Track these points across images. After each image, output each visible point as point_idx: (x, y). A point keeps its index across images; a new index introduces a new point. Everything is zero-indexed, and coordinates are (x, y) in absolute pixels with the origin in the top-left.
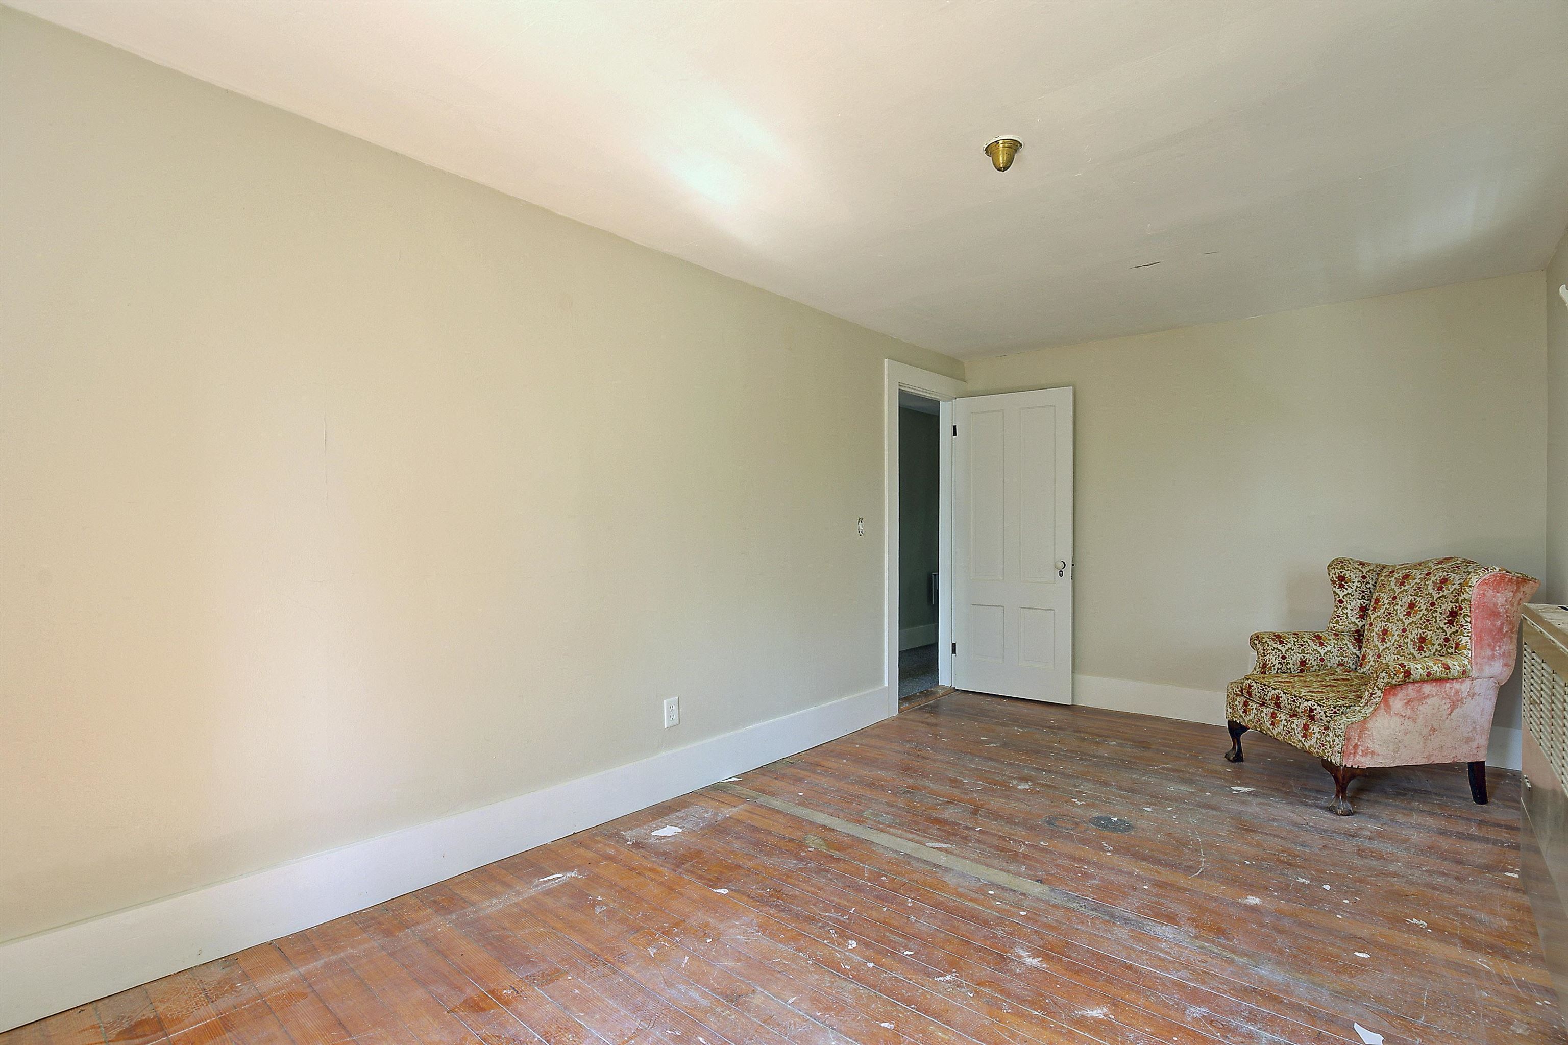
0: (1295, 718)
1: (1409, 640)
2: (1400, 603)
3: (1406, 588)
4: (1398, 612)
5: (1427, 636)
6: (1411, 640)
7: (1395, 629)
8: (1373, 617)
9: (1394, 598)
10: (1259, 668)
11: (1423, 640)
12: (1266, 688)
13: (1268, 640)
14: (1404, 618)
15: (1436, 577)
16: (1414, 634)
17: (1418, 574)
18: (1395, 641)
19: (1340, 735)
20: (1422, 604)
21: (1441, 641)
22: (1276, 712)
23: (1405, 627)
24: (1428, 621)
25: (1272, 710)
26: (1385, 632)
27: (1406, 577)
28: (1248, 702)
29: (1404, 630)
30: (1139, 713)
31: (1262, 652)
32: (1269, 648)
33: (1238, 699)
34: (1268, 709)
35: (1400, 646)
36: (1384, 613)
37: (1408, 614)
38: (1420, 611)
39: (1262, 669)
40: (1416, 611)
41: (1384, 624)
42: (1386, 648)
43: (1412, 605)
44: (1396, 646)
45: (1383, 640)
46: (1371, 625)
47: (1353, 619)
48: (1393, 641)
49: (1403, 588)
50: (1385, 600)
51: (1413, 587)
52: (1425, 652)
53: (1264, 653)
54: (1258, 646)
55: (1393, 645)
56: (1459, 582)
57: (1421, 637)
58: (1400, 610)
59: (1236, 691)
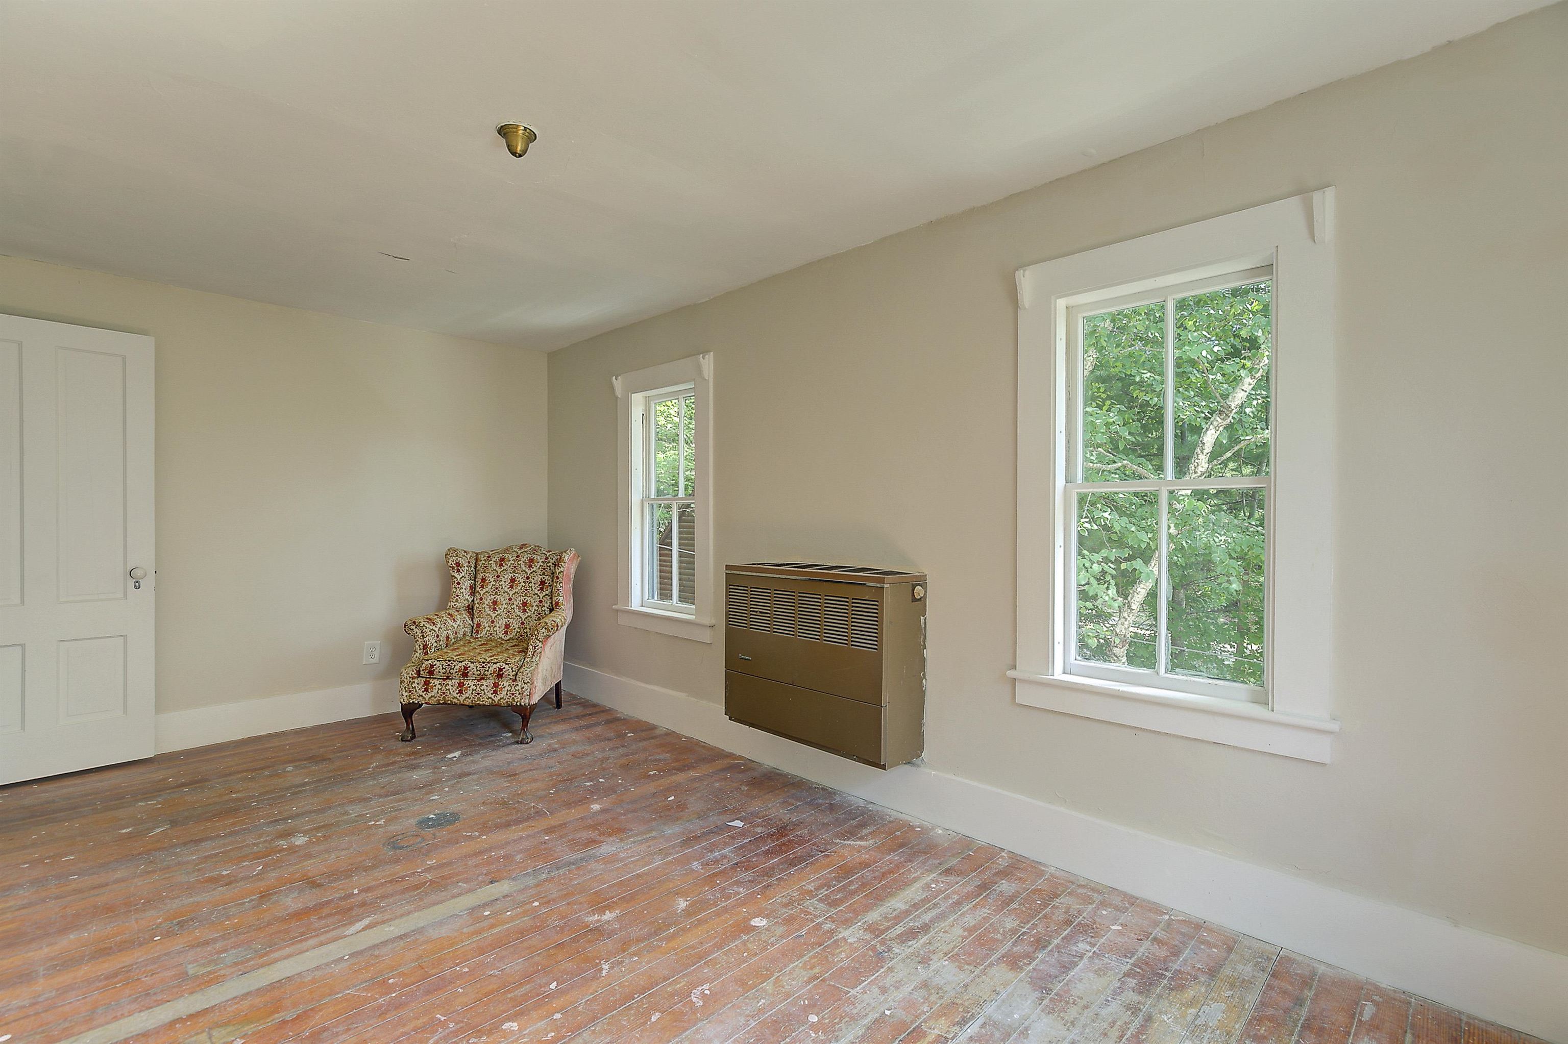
0: (482, 681)
1: (515, 606)
2: (503, 579)
3: (505, 568)
4: (503, 586)
5: (527, 601)
6: (517, 606)
7: (502, 600)
8: (482, 593)
9: (498, 576)
10: (420, 649)
11: (525, 604)
12: (452, 663)
13: (425, 623)
14: (508, 590)
15: (525, 558)
16: (518, 601)
17: (511, 557)
18: (505, 608)
19: (528, 682)
20: (520, 578)
21: (537, 603)
22: (462, 681)
23: (511, 596)
24: (526, 590)
25: (458, 681)
26: (495, 603)
27: (502, 560)
28: (429, 681)
29: (510, 599)
30: (246, 736)
31: (420, 635)
32: (427, 630)
33: (416, 681)
34: (453, 681)
35: (509, 612)
36: (492, 588)
37: (511, 587)
38: (520, 583)
39: (424, 649)
40: (517, 584)
41: (493, 597)
42: (498, 615)
43: (513, 580)
44: (505, 612)
45: (495, 609)
46: (481, 599)
47: (467, 597)
48: (503, 609)
49: (503, 568)
50: (490, 578)
51: (510, 567)
52: (527, 613)
53: (423, 636)
54: (416, 630)
55: (503, 611)
56: (541, 560)
57: (524, 602)
58: (505, 586)
59: (412, 674)
